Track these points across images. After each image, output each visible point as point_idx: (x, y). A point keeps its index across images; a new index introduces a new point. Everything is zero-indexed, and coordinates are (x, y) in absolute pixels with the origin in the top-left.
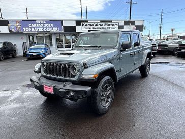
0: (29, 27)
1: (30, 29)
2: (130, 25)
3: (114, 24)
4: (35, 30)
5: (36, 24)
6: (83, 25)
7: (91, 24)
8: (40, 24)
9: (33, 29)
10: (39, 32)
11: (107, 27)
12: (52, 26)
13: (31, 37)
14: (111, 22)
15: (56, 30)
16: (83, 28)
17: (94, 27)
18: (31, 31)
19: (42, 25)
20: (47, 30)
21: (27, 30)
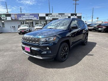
1: (22, 18)
2: (74, 16)
3: (66, 15)
4: (24, 19)
5: (25, 15)
6: (49, 16)
7: (54, 15)
9: (23, 18)
10: (27, 20)
11: (62, 17)
12: (33, 16)
14: (64, 14)
16: (49, 17)
17: (55, 17)
18: (22, 19)
19: (28, 16)
20: (31, 18)
21: (20, 19)
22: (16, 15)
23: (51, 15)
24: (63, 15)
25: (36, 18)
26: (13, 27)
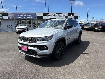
0: (18, 17)
1: (19, 17)
2: (71, 15)
3: (63, 15)
5: (22, 15)
6: (47, 15)
7: (51, 15)
8: (25, 15)
9: (21, 17)
10: (24, 19)
11: (59, 16)
12: (31, 16)
13: (20, 22)
15: (33, 18)
16: (47, 17)
17: (53, 16)
19: (26, 15)
20: (28, 18)
21: (17, 18)
22: (14, 14)
23: (48, 15)
24: (60, 15)
25: (33, 17)
26: (10, 26)
